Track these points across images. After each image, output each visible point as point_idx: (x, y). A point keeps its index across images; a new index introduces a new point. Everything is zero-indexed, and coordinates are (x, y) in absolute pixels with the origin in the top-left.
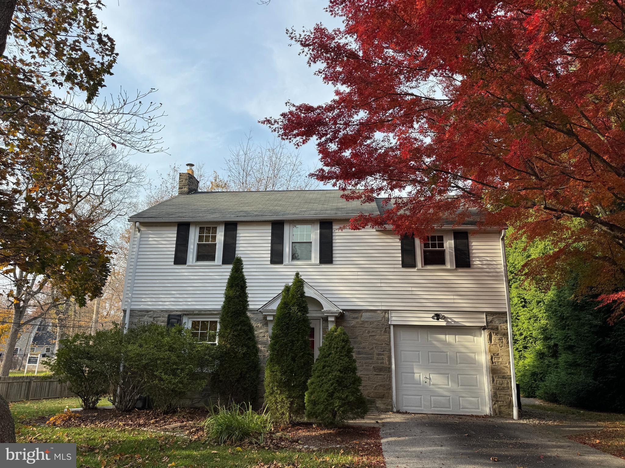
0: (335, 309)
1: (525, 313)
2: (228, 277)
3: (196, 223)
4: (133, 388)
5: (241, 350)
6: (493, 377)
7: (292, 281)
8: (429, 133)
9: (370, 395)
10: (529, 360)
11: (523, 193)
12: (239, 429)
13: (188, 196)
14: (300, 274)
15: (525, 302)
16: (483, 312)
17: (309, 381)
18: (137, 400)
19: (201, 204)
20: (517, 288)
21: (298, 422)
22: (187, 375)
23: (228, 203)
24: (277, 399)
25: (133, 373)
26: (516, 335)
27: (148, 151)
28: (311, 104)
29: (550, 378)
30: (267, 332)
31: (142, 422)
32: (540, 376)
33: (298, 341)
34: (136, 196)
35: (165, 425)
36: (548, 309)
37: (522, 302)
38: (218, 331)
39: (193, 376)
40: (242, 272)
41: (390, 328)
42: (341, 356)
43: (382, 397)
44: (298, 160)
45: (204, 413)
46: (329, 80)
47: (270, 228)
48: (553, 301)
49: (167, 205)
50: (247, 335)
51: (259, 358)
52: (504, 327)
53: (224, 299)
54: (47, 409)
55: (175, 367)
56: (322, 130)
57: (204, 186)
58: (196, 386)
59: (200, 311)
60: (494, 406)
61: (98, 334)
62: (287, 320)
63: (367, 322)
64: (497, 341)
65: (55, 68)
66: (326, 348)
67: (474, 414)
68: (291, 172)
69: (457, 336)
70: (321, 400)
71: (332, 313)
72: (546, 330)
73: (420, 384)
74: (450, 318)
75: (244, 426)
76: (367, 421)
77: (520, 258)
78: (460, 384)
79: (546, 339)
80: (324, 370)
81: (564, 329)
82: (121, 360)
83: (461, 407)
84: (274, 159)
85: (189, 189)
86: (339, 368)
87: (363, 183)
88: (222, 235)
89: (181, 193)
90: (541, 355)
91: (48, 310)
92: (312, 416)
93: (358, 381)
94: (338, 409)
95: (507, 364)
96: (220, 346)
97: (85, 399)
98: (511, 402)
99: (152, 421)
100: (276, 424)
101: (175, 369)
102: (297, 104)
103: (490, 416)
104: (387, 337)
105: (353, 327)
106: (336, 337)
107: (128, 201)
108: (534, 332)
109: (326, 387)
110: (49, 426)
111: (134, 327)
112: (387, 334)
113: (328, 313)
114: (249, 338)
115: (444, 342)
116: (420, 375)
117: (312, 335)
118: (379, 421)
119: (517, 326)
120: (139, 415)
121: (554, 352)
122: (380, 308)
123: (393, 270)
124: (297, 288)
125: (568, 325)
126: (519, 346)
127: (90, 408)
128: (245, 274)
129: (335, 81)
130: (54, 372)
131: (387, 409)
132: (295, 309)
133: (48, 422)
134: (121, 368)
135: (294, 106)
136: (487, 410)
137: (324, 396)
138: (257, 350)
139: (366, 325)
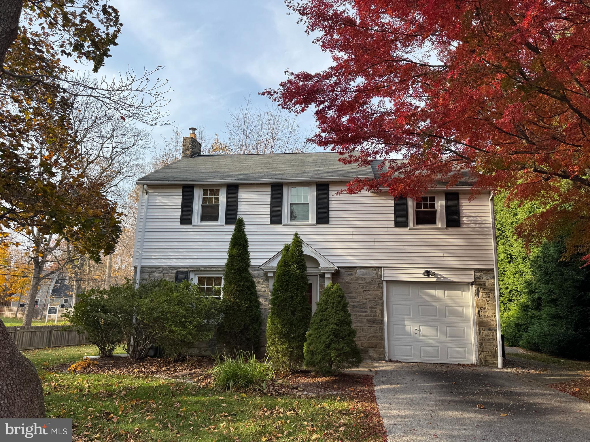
0: (331, 267)
1: (511, 268)
2: (231, 237)
3: (200, 186)
4: (146, 338)
5: (245, 304)
6: (479, 329)
7: (292, 240)
8: (423, 97)
9: (364, 345)
10: (513, 312)
11: (514, 157)
12: (244, 376)
13: (192, 159)
14: (299, 233)
15: (511, 258)
16: (471, 269)
17: (307, 333)
18: (150, 349)
19: (204, 167)
20: (504, 244)
21: (297, 370)
22: (195, 327)
23: (229, 166)
24: (278, 349)
25: (145, 325)
26: (502, 289)
27: (156, 124)
28: (309, 72)
29: (533, 329)
30: (268, 287)
31: (154, 369)
32: (523, 327)
33: (297, 296)
34: (143, 158)
35: (176, 372)
36: (533, 264)
37: (508, 258)
38: (222, 286)
39: (200, 328)
40: (244, 232)
41: (383, 284)
42: (338, 310)
43: (375, 347)
44: (295, 123)
45: (210, 361)
46: (327, 48)
47: (269, 190)
48: (538, 257)
49: (172, 168)
50: (249, 290)
51: (260, 311)
52: (491, 283)
53: (227, 257)
54: (68, 357)
55: (183, 319)
56: (320, 98)
57: (206, 148)
58: (203, 337)
59: (205, 267)
60: (480, 356)
61: (112, 289)
62: (287, 277)
63: (361, 278)
64: (484, 296)
65: (62, 37)
66: (323, 303)
67: (461, 363)
68: (288, 134)
69: (446, 291)
70: (319, 351)
71: (328, 270)
72: (530, 284)
73: (411, 335)
74: (440, 275)
75: (248, 374)
76: (361, 369)
77: (507, 216)
78: (448, 336)
79: (530, 292)
80: (321, 323)
81: (548, 284)
82: (133, 313)
83: (449, 357)
84: (272, 122)
85: (192, 152)
86: (335, 321)
87: (359, 147)
88: (224, 197)
89: (185, 157)
90: (525, 308)
91: (64, 265)
92: (311, 365)
93: (352, 333)
94: (335, 359)
95: (493, 318)
96: (225, 301)
97: (101, 348)
98: (496, 353)
99: (163, 369)
100: (277, 371)
101: (184, 321)
102: (296, 73)
103: (476, 366)
104: (380, 292)
105: (348, 282)
106: (332, 293)
107: (135, 162)
108: (519, 286)
109: (323, 338)
110: (70, 373)
111: (145, 282)
112: (380, 289)
113: (324, 270)
114: (252, 293)
115: (433, 297)
116: (411, 327)
117: (310, 291)
118: (372, 369)
119: (503, 280)
120: (151, 363)
121: (538, 305)
122: (374, 265)
123: (386, 229)
124: (296, 247)
125: (552, 280)
126: (504, 299)
127: (106, 356)
128: (246, 233)
129: (332, 48)
130: (73, 324)
131: (379, 358)
132: (294, 267)
133: (69, 369)
134: (134, 321)
135: (293, 74)
136: (473, 359)
137: (322, 346)
138: (259, 304)
139: (360, 281)
